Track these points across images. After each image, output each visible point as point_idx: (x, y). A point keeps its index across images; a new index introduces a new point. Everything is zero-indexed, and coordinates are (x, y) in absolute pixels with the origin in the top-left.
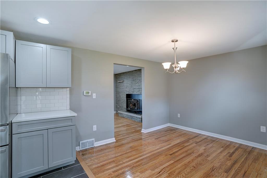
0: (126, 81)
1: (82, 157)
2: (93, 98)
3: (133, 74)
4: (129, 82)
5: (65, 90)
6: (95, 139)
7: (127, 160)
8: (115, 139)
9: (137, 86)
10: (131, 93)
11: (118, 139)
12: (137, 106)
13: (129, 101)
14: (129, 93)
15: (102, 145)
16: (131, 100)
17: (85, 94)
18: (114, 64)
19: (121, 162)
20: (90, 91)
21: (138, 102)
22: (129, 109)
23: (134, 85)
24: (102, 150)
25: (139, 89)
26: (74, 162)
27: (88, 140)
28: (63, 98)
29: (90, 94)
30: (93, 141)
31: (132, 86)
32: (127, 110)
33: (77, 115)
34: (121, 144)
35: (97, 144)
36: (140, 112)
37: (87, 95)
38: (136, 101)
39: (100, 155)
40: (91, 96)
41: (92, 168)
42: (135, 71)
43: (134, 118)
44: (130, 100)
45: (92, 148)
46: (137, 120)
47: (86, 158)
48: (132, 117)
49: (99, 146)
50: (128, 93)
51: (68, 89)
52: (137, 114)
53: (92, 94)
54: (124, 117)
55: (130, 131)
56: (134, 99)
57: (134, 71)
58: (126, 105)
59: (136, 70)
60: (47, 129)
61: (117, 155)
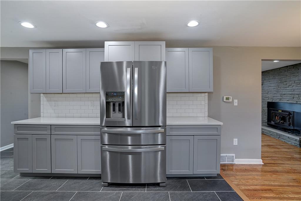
0: (266, 83)
1: (223, 172)
2: (235, 105)
3: (281, 72)
4: (272, 85)
5: (203, 95)
6: (235, 155)
7: (296, 197)
8: (263, 161)
9: (288, 90)
10: (277, 101)
11: (265, 162)
12: (289, 121)
13: (273, 113)
14: (273, 101)
15: (244, 165)
16: (278, 111)
17: (225, 100)
18: (262, 60)
19: (285, 196)
20: (231, 96)
21: (290, 116)
22: (273, 123)
23: (282, 88)
24: (246, 170)
25: (293, 96)
26: (216, 176)
27: (227, 155)
28: (202, 104)
29: (230, 100)
30: (233, 156)
31: (279, 91)
32: (268, 124)
33: (222, 124)
34: (273, 170)
35: (237, 161)
36: (294, 131)
37: (227, 101)
38: (288, 113)
39: (246, 175)
40: (232, 102)
41: (241, 188)
42: (285, 68)
43: (284, 138)
44: (274, 110)
45: (232, 165)
46: (290, 141)
47: (228, 175)
48: (280, 136)
49: (241, 164)
50: (270, 101)
51: (207, 94)
52: (289, 132)
53: (233, 100)
54: (265, 133)
55: (284, 156)
56: (282, 109)
57: (283, 69)
58: (267, 117)
59: (287, 67)
60: (194, 136)
61: (274, 184)
